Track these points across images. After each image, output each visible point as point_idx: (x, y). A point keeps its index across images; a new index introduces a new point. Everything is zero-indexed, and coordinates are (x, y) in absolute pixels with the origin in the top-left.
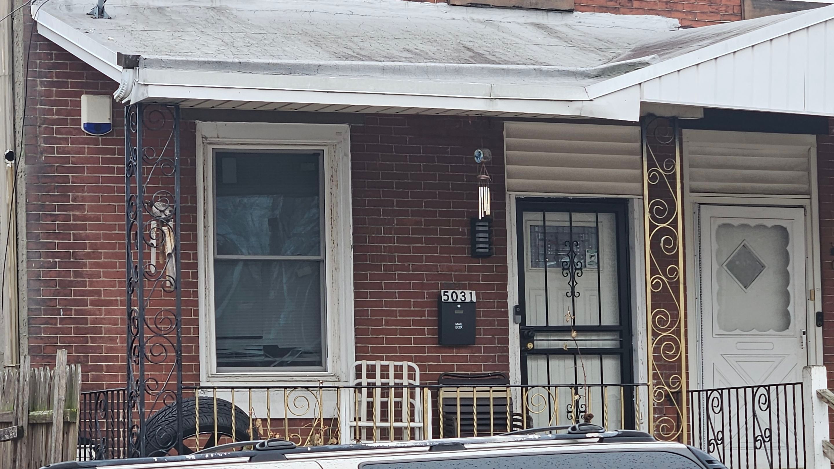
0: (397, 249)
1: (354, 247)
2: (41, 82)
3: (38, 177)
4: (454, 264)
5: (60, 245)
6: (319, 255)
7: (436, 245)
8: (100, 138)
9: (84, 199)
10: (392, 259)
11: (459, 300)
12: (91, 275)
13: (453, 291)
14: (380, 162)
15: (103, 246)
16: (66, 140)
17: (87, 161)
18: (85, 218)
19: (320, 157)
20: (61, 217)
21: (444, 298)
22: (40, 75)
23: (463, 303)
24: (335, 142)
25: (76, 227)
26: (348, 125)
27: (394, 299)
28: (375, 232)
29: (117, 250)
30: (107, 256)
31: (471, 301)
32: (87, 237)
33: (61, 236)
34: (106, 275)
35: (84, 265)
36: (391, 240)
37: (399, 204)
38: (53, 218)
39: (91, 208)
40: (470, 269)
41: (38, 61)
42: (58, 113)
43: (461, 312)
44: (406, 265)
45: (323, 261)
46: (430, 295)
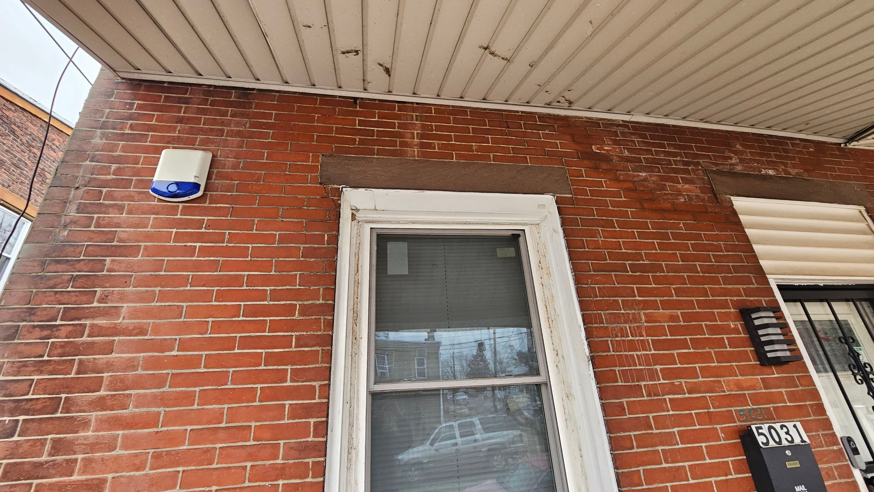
0: (657, 360)
1: (593, 359)
2: (103, 134)
3: (43, 263)
4: (743, 378)
5: (42, 386)
6: (538, 374)
7: (707, 350)
8: (181, 205)
9: (123, 298)
10: (653, 375)
11: (785, 443)
12: (93, 446)
13: (767, 426)
14: (603, 239)
15: (138, 383)
16: (120, 209)
17: (148, 237)
18: (115, 331)
19: (521, 239)
20: (64, 331)
21: (761, 440)
22: (104, 126)
23: (793, 447)
24: (536, 220)
25: (89, 348)
26: (552, 197)
27: (674, 445)
28: (619, 335)
29: (166, 389)
30: (141, 402)
31: (803, 441)
32: (109, 366)
33: (50, 368)
34: (128, 444)
35: (85, 424)
36: (644, 345)
37: (641, 292)
38: (46, 333)
39: (134, 313)
40: (766, 384)
41: (107, 110)
42: (117, 172)
43: (796, 464)
44: (676, 384)
45: (547, 384)
46: (729, 433)
